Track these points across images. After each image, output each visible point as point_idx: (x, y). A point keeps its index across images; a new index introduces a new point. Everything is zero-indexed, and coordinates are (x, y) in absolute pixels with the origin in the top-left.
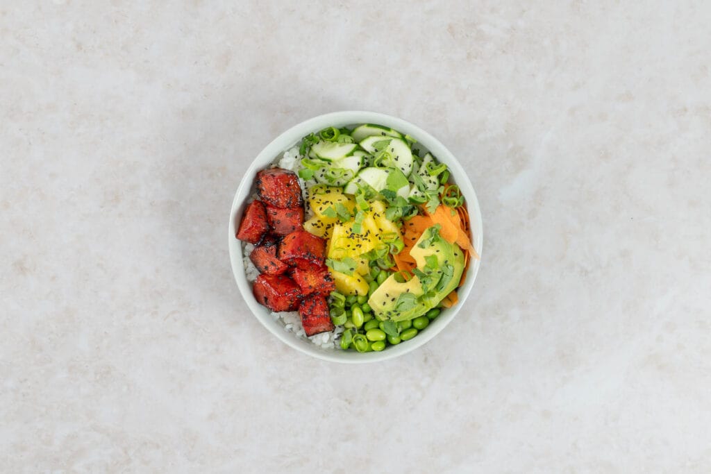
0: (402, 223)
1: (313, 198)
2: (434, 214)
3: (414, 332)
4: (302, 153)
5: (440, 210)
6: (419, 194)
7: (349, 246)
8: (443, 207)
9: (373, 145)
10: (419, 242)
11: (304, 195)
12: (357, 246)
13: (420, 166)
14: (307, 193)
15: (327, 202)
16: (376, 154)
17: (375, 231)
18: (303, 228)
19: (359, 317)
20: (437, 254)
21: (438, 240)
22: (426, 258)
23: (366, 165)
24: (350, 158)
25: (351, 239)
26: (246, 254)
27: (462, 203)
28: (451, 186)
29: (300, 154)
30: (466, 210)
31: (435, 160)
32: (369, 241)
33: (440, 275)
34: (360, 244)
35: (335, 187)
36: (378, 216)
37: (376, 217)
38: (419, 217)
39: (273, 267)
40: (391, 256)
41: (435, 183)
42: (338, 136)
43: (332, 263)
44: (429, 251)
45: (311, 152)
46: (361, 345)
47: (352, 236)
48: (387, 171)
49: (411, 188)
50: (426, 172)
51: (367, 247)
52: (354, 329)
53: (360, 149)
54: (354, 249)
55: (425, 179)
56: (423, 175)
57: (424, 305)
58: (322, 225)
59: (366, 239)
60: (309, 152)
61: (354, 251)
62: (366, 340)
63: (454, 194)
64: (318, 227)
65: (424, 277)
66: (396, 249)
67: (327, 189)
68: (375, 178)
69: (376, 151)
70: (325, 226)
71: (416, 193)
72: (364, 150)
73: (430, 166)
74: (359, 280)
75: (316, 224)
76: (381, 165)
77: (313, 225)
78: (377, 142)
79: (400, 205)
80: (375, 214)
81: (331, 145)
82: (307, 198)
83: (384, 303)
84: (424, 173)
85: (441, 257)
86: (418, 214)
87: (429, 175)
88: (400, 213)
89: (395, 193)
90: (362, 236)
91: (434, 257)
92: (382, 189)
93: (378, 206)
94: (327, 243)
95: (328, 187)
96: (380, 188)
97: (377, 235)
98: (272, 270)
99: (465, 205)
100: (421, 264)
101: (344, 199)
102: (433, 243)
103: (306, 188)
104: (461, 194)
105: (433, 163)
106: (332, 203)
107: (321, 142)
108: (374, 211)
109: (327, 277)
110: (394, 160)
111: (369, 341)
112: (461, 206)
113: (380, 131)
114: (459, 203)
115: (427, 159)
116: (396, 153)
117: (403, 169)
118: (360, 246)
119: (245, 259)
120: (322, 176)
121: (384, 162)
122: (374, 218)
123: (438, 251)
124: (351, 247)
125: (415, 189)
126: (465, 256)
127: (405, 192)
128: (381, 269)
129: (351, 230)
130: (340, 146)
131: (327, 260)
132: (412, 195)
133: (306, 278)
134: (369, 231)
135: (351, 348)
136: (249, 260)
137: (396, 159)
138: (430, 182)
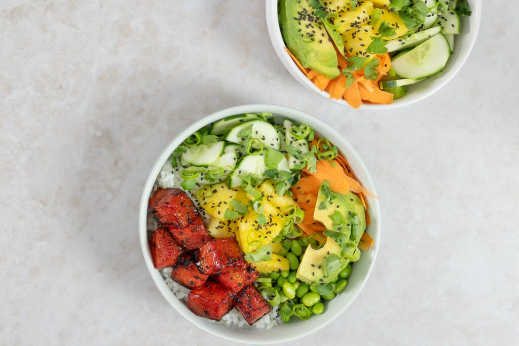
0: (293, 192)
1: (205, 204)
2: (317, 172)
3: (344, 284)
4: (175, 166)
5: (320, 166)
6: (298, 162)
7: (260, 236)
8: (321, 163)
9: (238, 136)
10: (318, 205)
11: (196, 204)
12: (267, 233)
13: (284, 134)
14: (197, 201)
15: (220, 203)
16: (245, 143)
17: (274, 212)
18: (210, 236)
19: (290, 291)
20: (338, 209)
21: (334, 197)
22: (331, 217)
23: (240, 157)
24: (224, 156)
25: (260, 230)
26: (166, 276)
27: (337, 153)
28: (320, 141)
29: (174, 167)
30: (343, 157)
31: (295, 123)
32: (276, 225)
33: (350, 227)
34: (269, 230)
35: (217, 183)
36: (271, 197)
37: (270, 198)
38: (303, 179)
39: (199, 281)
40: (295, 225)
41: (304, 144)
42: (202, 138)
43: (251, 257)
44: (331, 209)
45: (182, 161)
46: (302, 313)
47: (259, 227)
48: (261, 155)
49: (288, 159)
50: (293, 138)
51: (276, 231)
52: (289, 301)
53: (227, 143)
54: (266, 237)
55: (295, 144)
56: (291, 142)
57: (346, 258)
58: (224, 224)
59: (273, 224)
60: (180, 161)
61: (266, 239)
62: (306, 308)
63: (326, 148)
64: (222, 228)
65: (337, 235)
66: (298, 219)
67: (213, 190)
68: (254, 165)
69: (243, 139)
70: (227, 223)
71: (295, 162)
72: (233, 143)
73: (293, 131)
74: (279, 260)
75: (219, 227)
76: (253, 150)
77: (217, 228)
78: (241, 132)
79: (285, 178)
80: (268, 197)
81: (198, 150)
82: (199, 204)
83: (313, 274)
84: (292, 140)
85: (343, 211)
86: (302, 177)
87: (297, 140)
88: (289, 186)
89: (277, 170)
90: (268, 223)
91: (336, 213)
92: (263, 171)
93: (267, 188)
94: (237, 240)
95: (211, 186)
96: (261, 172)
97: (278, 215)
98: (199, 283)
99: (339, 153)
100: (328, 224)
101: (234, 194)
102: (332, 202)
103: (192, 195)
104: (332, 145)
105: (294, 127)
106: (225, 203)
107: (189, 150)
108: (266, 194)
109: (249, 268)
110: (262, 141)
111: (308, 307)
112: (337, 155)
113: (237, 120)
114: (335, 154)
115: (287, 124)
116: (261, 133)
117: (272, 145)
118: (270, 232)
119: (167, 281)
120: (202, 179)
121: (254, 146)
122: (269, 201)
123: (338, 207)
124: (263, 237)
125: (292, 159)
126: (360, 198)
127: (284, 166)
128: (291, 240)
129: (256, 222)
130: (209, 148)
131: (245, 257)
132: (292, 166)
133: (231, 278)
134: (270, 215)
135: (294, 319)
136: (171, 280)
137: (264, 139)
138: (300, 145)
